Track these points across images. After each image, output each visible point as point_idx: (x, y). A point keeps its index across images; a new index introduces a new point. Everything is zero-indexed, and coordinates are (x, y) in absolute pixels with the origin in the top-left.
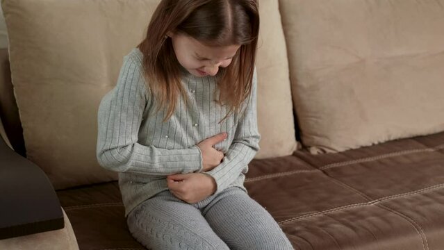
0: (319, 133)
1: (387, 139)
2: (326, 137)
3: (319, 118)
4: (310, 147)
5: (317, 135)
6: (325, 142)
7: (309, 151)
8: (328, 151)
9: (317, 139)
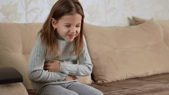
0: (101, 75)
1: (126, 78)
2: (104, 76)
3: (101, 69)
4: (98, 81)
5: (100, 76)
6: (103, 78)
7: (97, 82)
8: (105, 82)
9: (100, 77)
